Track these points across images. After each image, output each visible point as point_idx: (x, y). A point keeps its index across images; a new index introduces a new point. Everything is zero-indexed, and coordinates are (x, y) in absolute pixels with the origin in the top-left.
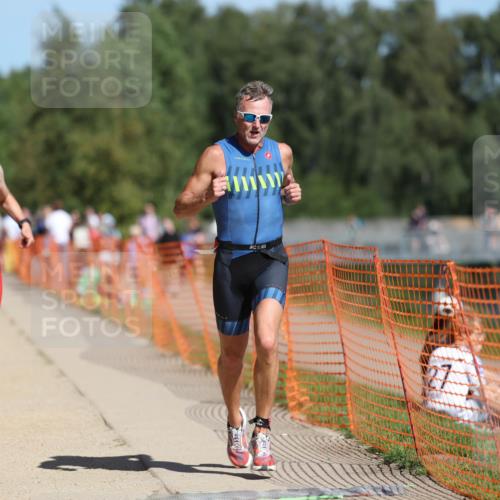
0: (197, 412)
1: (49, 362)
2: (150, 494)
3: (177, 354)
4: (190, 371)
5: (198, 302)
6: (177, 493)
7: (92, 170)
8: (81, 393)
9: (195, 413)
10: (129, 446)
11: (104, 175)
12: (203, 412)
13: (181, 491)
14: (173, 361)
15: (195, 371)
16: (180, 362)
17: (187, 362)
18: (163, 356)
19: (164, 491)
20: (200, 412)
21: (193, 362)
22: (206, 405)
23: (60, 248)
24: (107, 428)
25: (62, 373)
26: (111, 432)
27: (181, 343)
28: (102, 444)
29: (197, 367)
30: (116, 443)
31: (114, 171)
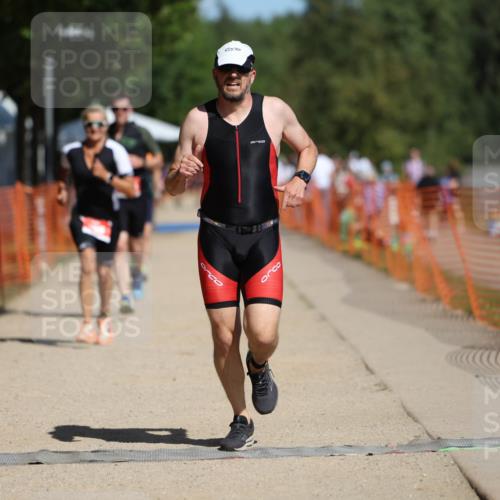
0: (459, 358)
1: (311, 306)
2: (412, 439)
3: (438, 299)
4: (452, 316)
5: (459, 247)
6: (439, 438)
7: (353, 114)
8: (342, 338)
9: (456, 358)
10: (391, 391)
11: (366, 119)
12: (464, 358)
13: (443, 437)
14: (434, 306)
15: (457, 317)
16: (441, 307)
17: (448, 307)
18: (423, 301)
19: (426, 435)
20: (462, 357)
21: (455, 307)
22: (468, 350)
23: (321, 193)
24: (368, 373)
25: (323, 318)
26: (373, 377)
27: (442, 288)
28: (364, 389)
29: (459, 312)
30: (378, 388)
31: (378, 116)
